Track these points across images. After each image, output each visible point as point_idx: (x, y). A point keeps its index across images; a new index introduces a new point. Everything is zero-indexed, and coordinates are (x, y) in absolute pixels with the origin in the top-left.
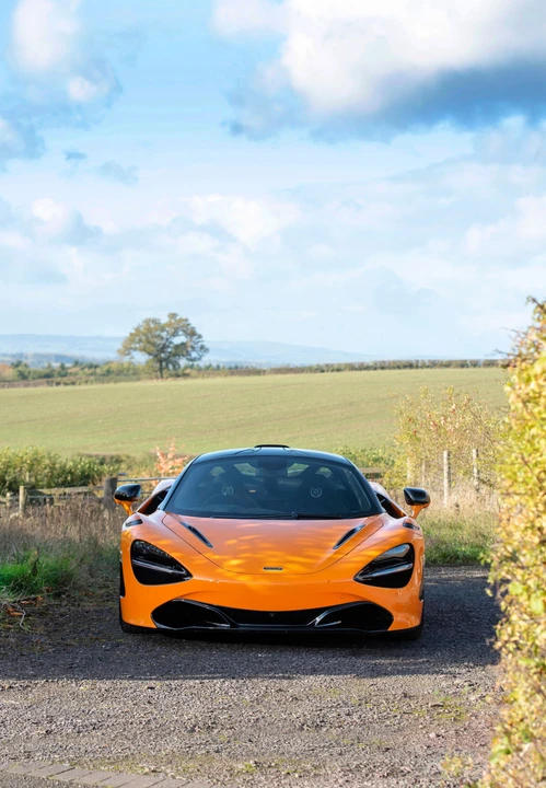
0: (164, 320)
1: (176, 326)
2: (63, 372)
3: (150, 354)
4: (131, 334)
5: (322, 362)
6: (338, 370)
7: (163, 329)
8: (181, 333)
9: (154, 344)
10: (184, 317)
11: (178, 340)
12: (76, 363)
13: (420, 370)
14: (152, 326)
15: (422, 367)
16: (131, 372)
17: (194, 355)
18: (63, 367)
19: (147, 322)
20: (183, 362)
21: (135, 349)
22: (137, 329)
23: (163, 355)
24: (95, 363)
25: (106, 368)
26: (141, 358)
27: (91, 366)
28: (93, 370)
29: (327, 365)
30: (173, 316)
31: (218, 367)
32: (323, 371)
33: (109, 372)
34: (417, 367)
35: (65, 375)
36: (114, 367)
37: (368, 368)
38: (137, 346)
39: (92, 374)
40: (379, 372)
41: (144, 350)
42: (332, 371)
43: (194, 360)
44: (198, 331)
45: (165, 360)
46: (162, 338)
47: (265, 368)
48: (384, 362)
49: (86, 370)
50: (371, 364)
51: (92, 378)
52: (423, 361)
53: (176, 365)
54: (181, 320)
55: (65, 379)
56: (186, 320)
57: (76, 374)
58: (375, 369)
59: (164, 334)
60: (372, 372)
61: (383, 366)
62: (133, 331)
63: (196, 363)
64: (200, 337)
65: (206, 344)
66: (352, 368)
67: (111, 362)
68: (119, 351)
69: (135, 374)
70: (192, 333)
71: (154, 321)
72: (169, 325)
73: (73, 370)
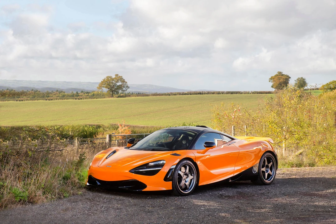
0: (114, 77)
1: (118, 79)
2: (77, 95)
3: (108, 88)
4: (102, 82)
5: (169, 92)
6: (175, 95)
7: (113, 80)
8: (119, 81)
9: (110, 85)
10: (121, 76)
11: (119, 84)
12: (82, 92)
13: (204, 95)
14: (109, 79)
15: (204, 94)
16: (101, 95)
17: (124, 89)
18: (77, 93)
19: (108, 77)
20: (120, 91)
21: (103, 87)
22: (104, 80)
23: (113, 89)
24: (88, 92)
25: (92, 93)
26: (105, 90)
27: (87, 93)
28: (88, 94)
29: (171, 93)
30: (117, 75)
31: (132, 93)
32: (169, 95)
33: (94, 95)
34: (203, 94)
35: (78, 96)
36: (95, 93)
37: (185, 94)
38: (104, 86)
39: (87, 96)
40: (189, 95)
41: (106, 87)
42: (173, 95)
43: (124, 91)
44: (126, 81)
45: (114, 90)
46: (113, 83)
47: (149, 94)
48: (191, 92)
49: (86, 94)
50: (186, 93)
51: (88, 97)
52: (205, 92)
53: (118, 93)
54: (120, 77)
55: (78, 97)
56: (122, 77)
57: (82, 96)
58: (188, 94)
59: (114, 82)
60: (187, 96)
61: (191, 94)
62: (103, 81)
63: (124, 92)
64: (126, 83)
65: (129, 85)
66: (180, 94)
67: (95, 91)
68: (98, 88)
69: (103, 96)
70: (123, 81)
71: (110, 77)
72: (115, 78)
73: (81, 94)
